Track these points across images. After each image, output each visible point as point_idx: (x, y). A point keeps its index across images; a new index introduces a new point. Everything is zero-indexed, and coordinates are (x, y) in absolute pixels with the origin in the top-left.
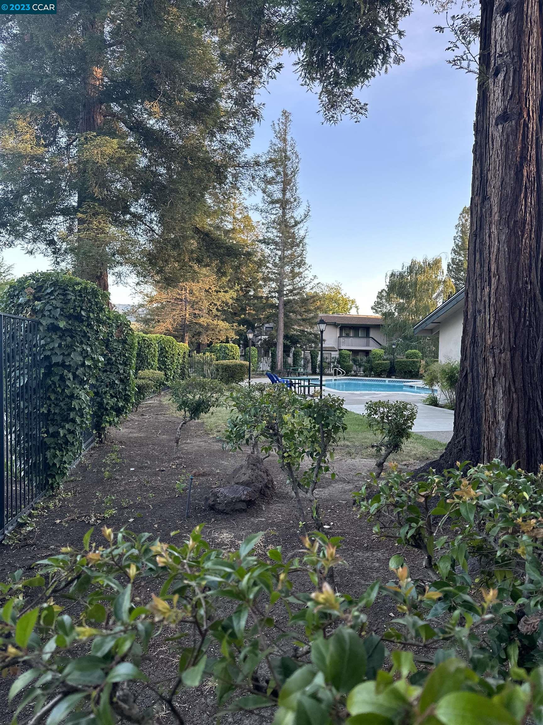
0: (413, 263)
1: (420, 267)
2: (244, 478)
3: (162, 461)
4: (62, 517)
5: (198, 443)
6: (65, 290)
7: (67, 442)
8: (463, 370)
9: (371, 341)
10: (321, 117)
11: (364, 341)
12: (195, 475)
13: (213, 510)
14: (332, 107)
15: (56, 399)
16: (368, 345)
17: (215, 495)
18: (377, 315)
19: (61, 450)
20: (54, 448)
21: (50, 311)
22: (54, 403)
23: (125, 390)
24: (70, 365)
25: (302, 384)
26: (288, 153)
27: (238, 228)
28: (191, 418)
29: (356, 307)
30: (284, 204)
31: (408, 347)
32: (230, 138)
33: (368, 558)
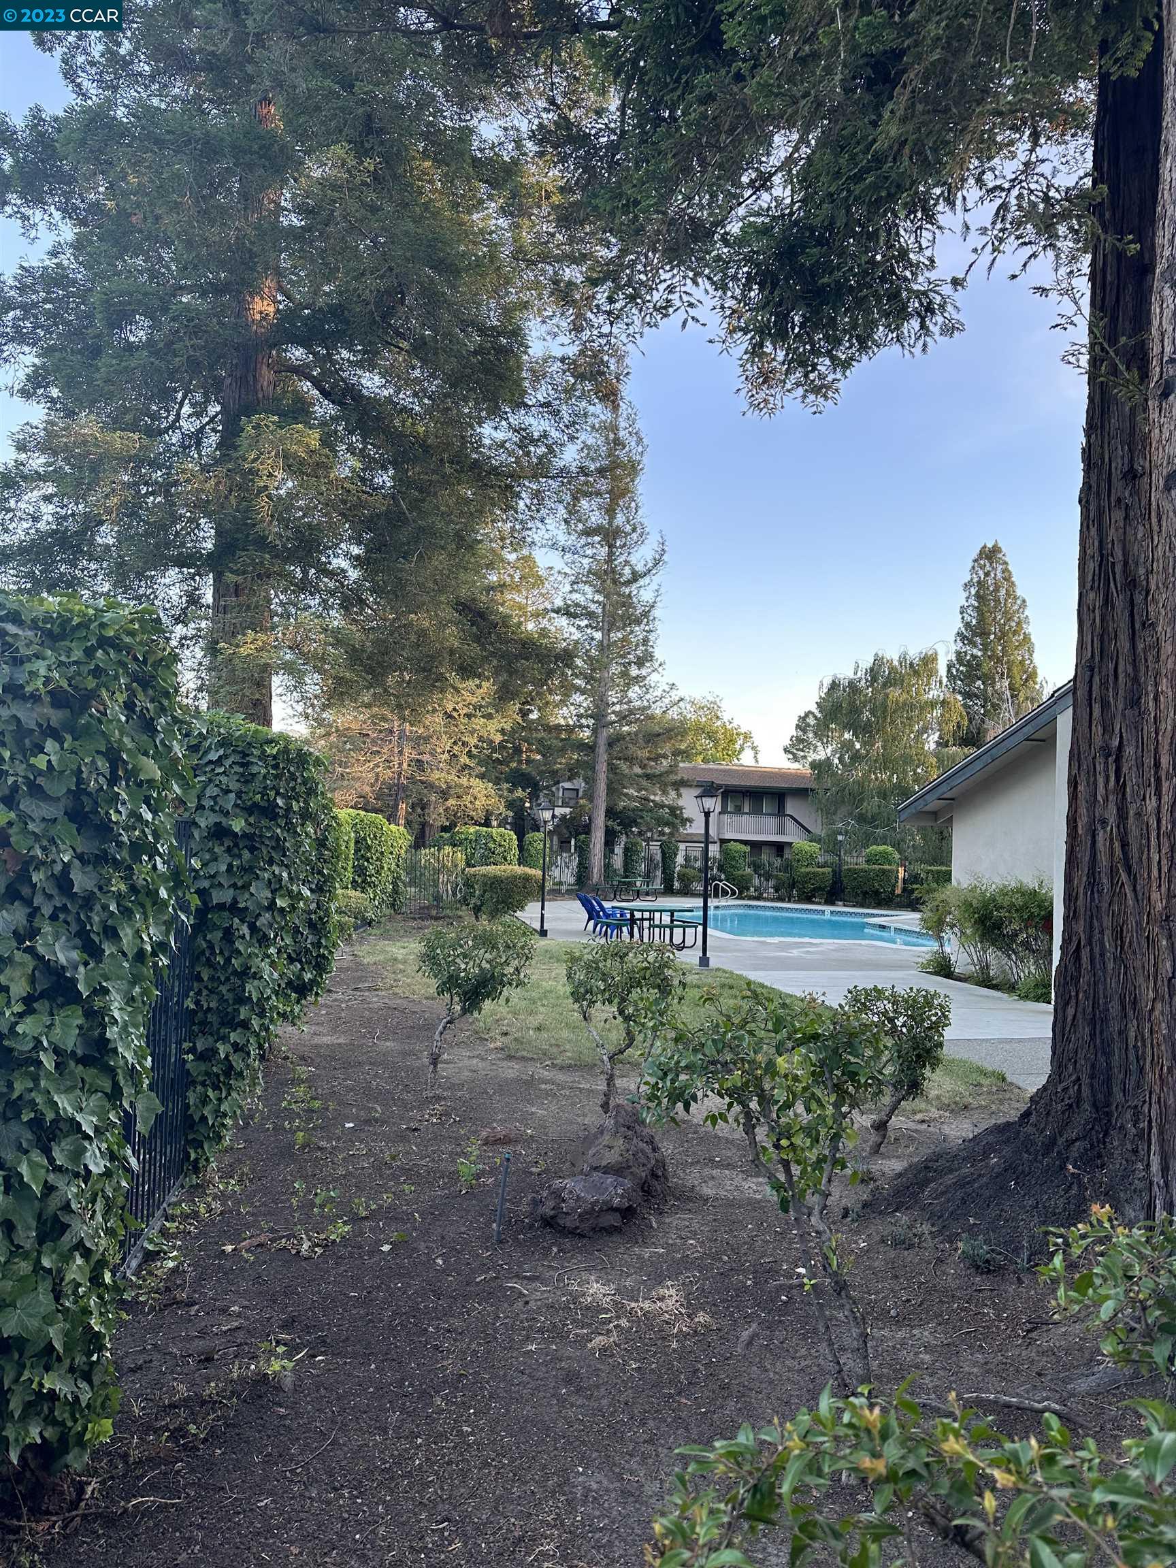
0: (878, 661)
1: (892, 669)
2: (611, 1157)
3: (405, 1105)
4: (236, 1239)
5: (467, 1062)
6: (245, 755)
7: (229, 1070)
8: (1070, 938)
9: (789, 823)
10: (742, 402)
11: (773, 822)
12: (486, 1142)
13: (551, 1226)
14: (764, 382)
15: (212, 978)
16: (781, 831)
17: (557, 1195)
18: (796, 766)
19: (216, 1088)
20: (203, 1084)
21: (214, 798)
22: (206, 987)
23: (318, 945)
24: (246, 908)
25: (657, 922)
26: (622, 433)
27: (508, 579)
28: (465, 1011)
29: (754, 748)
30: (610, 535)
31: (869, 840)
32: (537, 424)
33: (903, 1342)
